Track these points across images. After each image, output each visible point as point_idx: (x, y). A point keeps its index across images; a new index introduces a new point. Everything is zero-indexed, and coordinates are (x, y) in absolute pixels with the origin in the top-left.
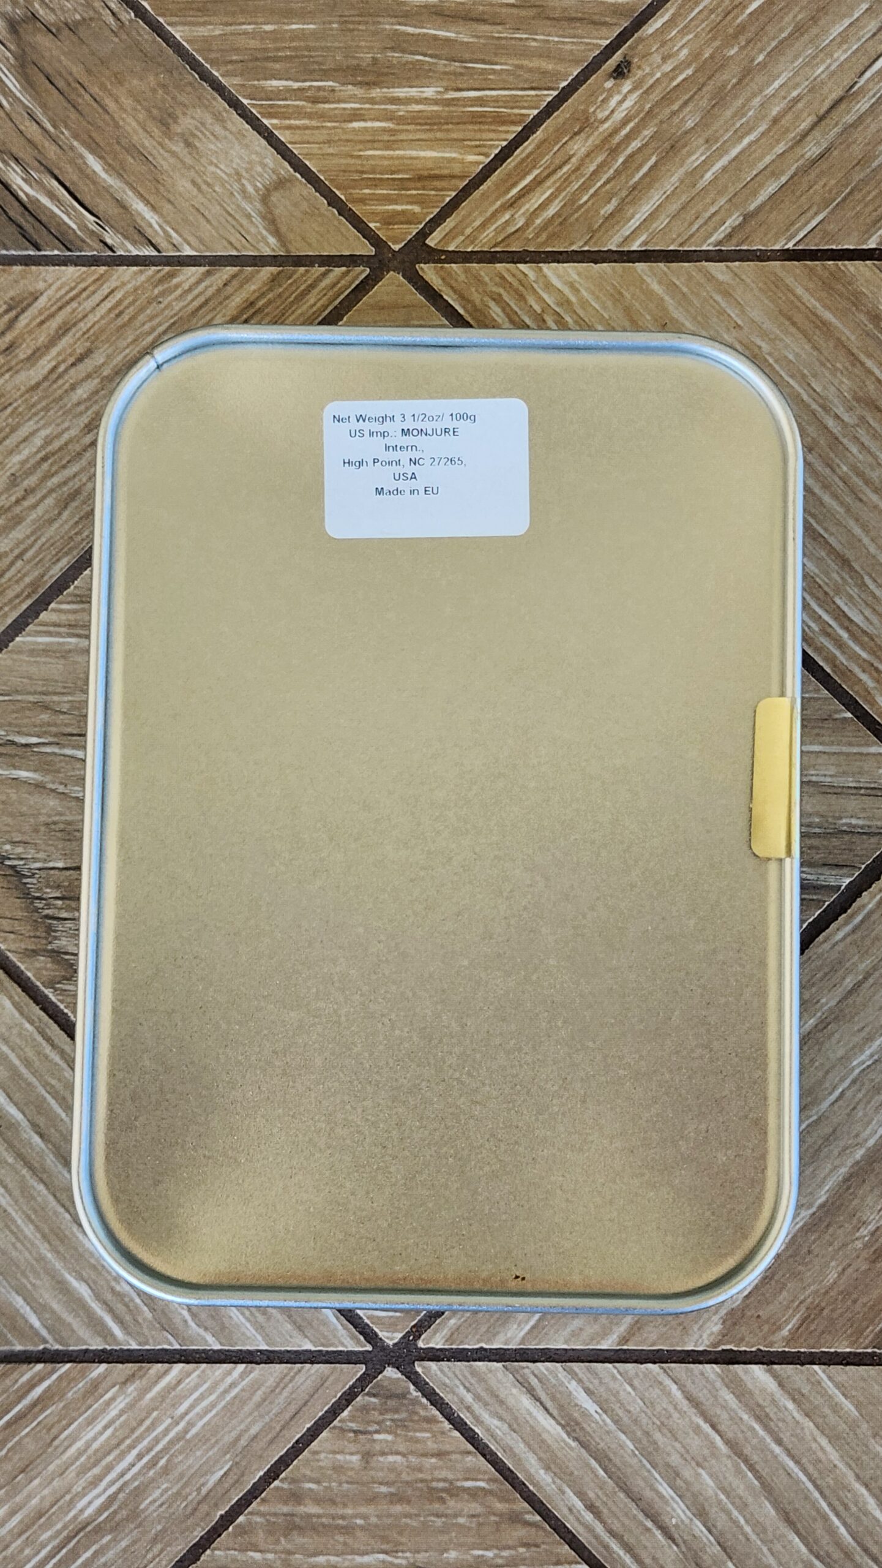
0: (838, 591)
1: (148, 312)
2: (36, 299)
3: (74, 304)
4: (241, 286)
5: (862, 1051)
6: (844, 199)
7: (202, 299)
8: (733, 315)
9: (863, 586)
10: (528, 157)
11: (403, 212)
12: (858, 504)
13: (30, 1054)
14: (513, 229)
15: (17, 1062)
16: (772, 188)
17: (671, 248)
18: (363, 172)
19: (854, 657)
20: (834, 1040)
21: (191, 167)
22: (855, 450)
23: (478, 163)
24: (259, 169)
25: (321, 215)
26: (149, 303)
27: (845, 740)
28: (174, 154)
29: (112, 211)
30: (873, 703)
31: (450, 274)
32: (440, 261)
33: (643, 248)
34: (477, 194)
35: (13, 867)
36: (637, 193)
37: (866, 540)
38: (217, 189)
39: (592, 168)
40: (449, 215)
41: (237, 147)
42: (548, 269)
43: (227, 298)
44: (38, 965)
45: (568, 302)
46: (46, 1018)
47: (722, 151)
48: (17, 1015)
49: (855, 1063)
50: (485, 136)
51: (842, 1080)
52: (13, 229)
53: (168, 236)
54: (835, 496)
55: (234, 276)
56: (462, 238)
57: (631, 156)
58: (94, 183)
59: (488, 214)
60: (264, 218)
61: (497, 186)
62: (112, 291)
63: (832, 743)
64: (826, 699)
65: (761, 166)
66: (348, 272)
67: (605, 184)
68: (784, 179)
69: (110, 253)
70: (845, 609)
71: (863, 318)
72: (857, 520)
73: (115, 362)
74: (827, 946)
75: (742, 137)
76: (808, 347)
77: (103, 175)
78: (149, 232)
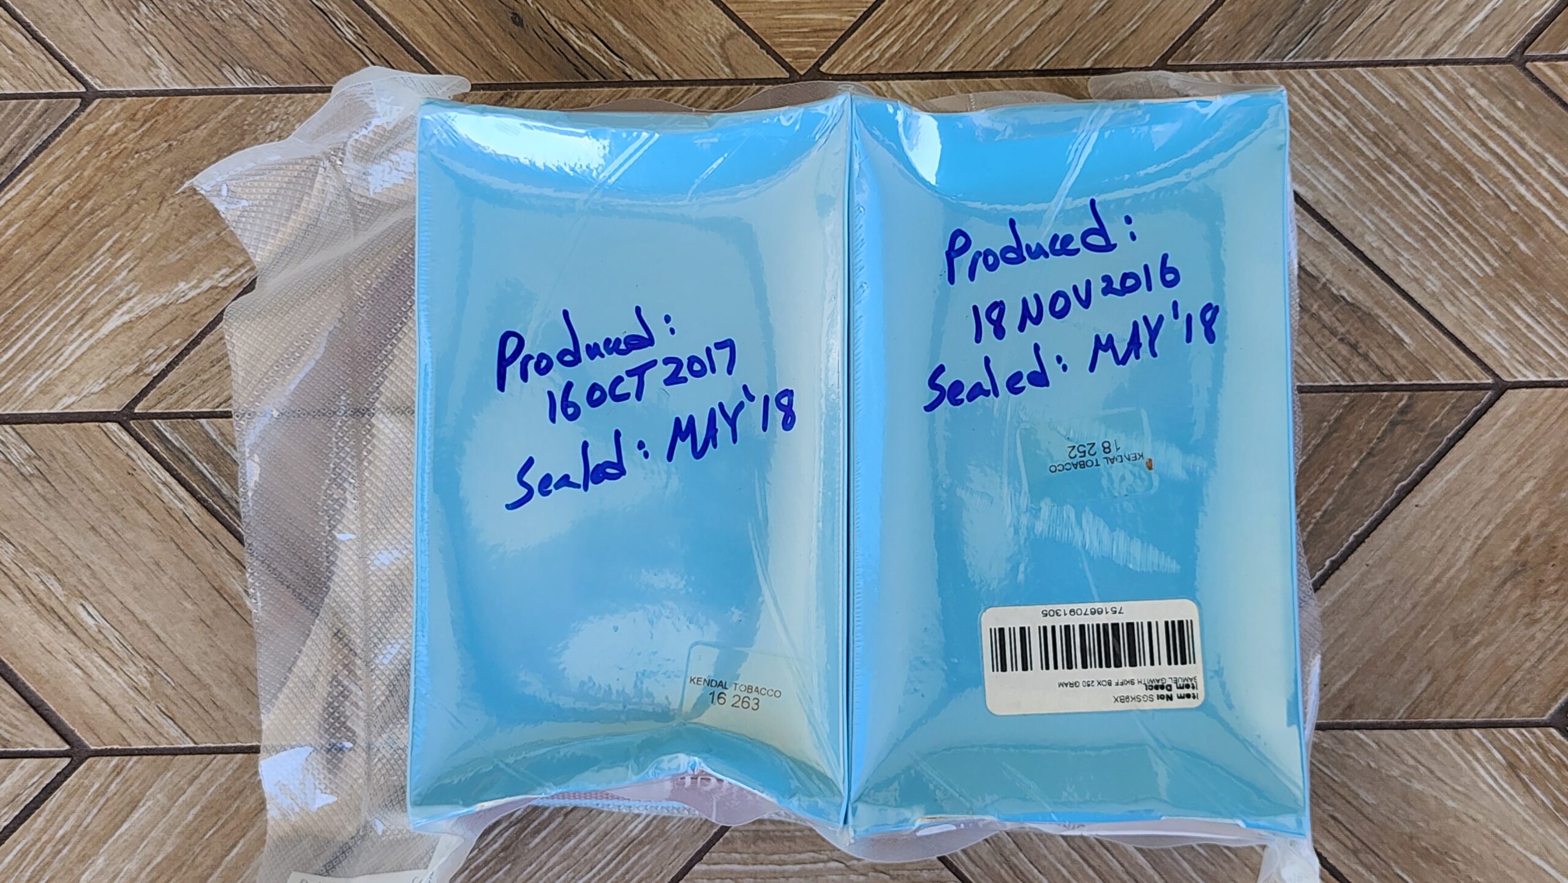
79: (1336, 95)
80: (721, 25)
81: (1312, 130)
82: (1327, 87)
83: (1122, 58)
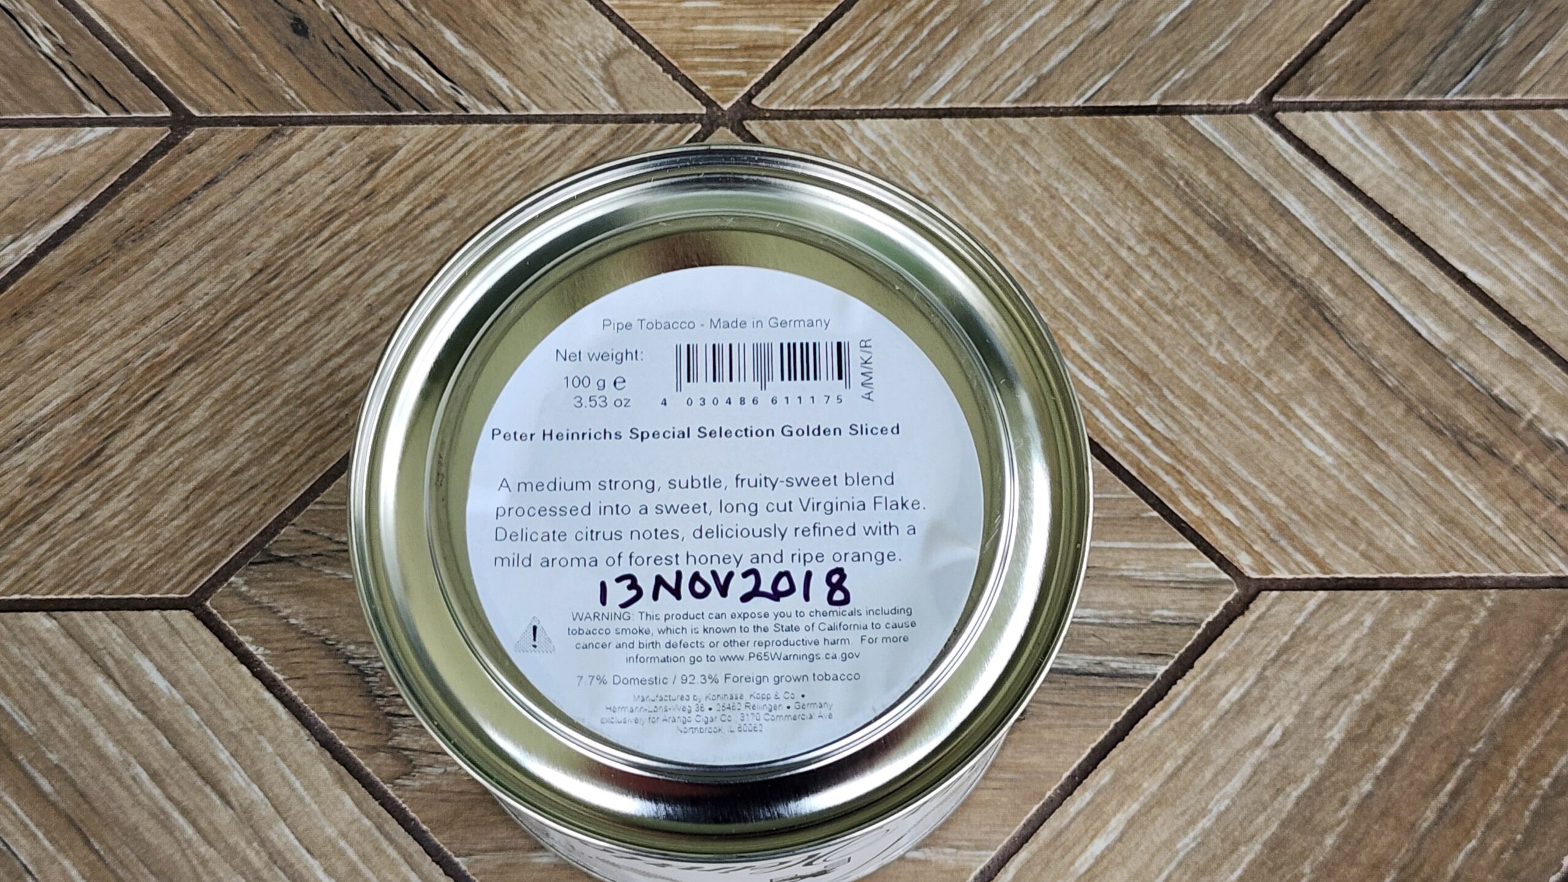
0: (1139, 402)
1: (499, 162)
2: (396, 152)
3: (431, 156)
4: (584, 139)
5: (1185, 834)
6: (1128, 62)
7: (548, 151)
8: (1032, 163)
9: (1162, 397)
10: (843, 29)
11: (731, 77)
12: (1153, 324)
13: (368, 848)
14: (830, 90)
15: (354, 857)
16: (1062, 53)
17: (974, 105)
18: (694, 43)
19: (1157, 461)
20: (1157, 824)
21: (538, 41)
22: (1147, 276)
23: (798, 36)
24: (601, 41)
25: (657, 80)
26: (500, 153)
27: (1152, 537)
28: (524, 29)
29: (467, 76)
30: (1177, 503)
31: (774, 129)
32: (765, 118)
33: (948, 106)
34: (797, 61)
35: (356, 667)
36: (940, 60)
37: (1162, 356)
38: (563, 58)
39: (901, 38)
40: (774, 79)
41: (582, 24)
42: (863, 124)
43: (571, 150)
44: (378, 761)
45: (882, 152)
46: (385, 814)
47: (1017, 23)
48: (356, 810)
49: (1179, 846)
50: (803, 13)
51: (1168, 863)
52: (377, 94)
53: (517, 99)
54: (1131, 317)
55: (576, 132)
56: (784, 98)
57: (936, 28)
58: (451, 53)
59: (808, 77)
60: (604, 82)
61: (815, 55)
62: (466, 145)
63: (1141, 540)
64: (1133, 499)
65: (1051, 36)
66: (679, 129)
67: (912, 52)
68: (1072, 47)
69: (463, 113)
70: (1146, 417)
71: (1148, 162)
72: (1153, 338)
73: (466, 206)
74: (1146, 733)
75: (1034, 13)
76: (1100, 188)
77: (459, 47)
78: (500, 95)
79: (1527, 147)
80: (605, 39)
81: (1496, 196)
82: (1512, 135)
83: (1204, 92)
